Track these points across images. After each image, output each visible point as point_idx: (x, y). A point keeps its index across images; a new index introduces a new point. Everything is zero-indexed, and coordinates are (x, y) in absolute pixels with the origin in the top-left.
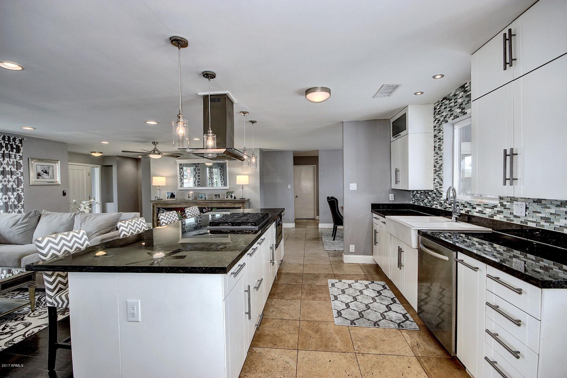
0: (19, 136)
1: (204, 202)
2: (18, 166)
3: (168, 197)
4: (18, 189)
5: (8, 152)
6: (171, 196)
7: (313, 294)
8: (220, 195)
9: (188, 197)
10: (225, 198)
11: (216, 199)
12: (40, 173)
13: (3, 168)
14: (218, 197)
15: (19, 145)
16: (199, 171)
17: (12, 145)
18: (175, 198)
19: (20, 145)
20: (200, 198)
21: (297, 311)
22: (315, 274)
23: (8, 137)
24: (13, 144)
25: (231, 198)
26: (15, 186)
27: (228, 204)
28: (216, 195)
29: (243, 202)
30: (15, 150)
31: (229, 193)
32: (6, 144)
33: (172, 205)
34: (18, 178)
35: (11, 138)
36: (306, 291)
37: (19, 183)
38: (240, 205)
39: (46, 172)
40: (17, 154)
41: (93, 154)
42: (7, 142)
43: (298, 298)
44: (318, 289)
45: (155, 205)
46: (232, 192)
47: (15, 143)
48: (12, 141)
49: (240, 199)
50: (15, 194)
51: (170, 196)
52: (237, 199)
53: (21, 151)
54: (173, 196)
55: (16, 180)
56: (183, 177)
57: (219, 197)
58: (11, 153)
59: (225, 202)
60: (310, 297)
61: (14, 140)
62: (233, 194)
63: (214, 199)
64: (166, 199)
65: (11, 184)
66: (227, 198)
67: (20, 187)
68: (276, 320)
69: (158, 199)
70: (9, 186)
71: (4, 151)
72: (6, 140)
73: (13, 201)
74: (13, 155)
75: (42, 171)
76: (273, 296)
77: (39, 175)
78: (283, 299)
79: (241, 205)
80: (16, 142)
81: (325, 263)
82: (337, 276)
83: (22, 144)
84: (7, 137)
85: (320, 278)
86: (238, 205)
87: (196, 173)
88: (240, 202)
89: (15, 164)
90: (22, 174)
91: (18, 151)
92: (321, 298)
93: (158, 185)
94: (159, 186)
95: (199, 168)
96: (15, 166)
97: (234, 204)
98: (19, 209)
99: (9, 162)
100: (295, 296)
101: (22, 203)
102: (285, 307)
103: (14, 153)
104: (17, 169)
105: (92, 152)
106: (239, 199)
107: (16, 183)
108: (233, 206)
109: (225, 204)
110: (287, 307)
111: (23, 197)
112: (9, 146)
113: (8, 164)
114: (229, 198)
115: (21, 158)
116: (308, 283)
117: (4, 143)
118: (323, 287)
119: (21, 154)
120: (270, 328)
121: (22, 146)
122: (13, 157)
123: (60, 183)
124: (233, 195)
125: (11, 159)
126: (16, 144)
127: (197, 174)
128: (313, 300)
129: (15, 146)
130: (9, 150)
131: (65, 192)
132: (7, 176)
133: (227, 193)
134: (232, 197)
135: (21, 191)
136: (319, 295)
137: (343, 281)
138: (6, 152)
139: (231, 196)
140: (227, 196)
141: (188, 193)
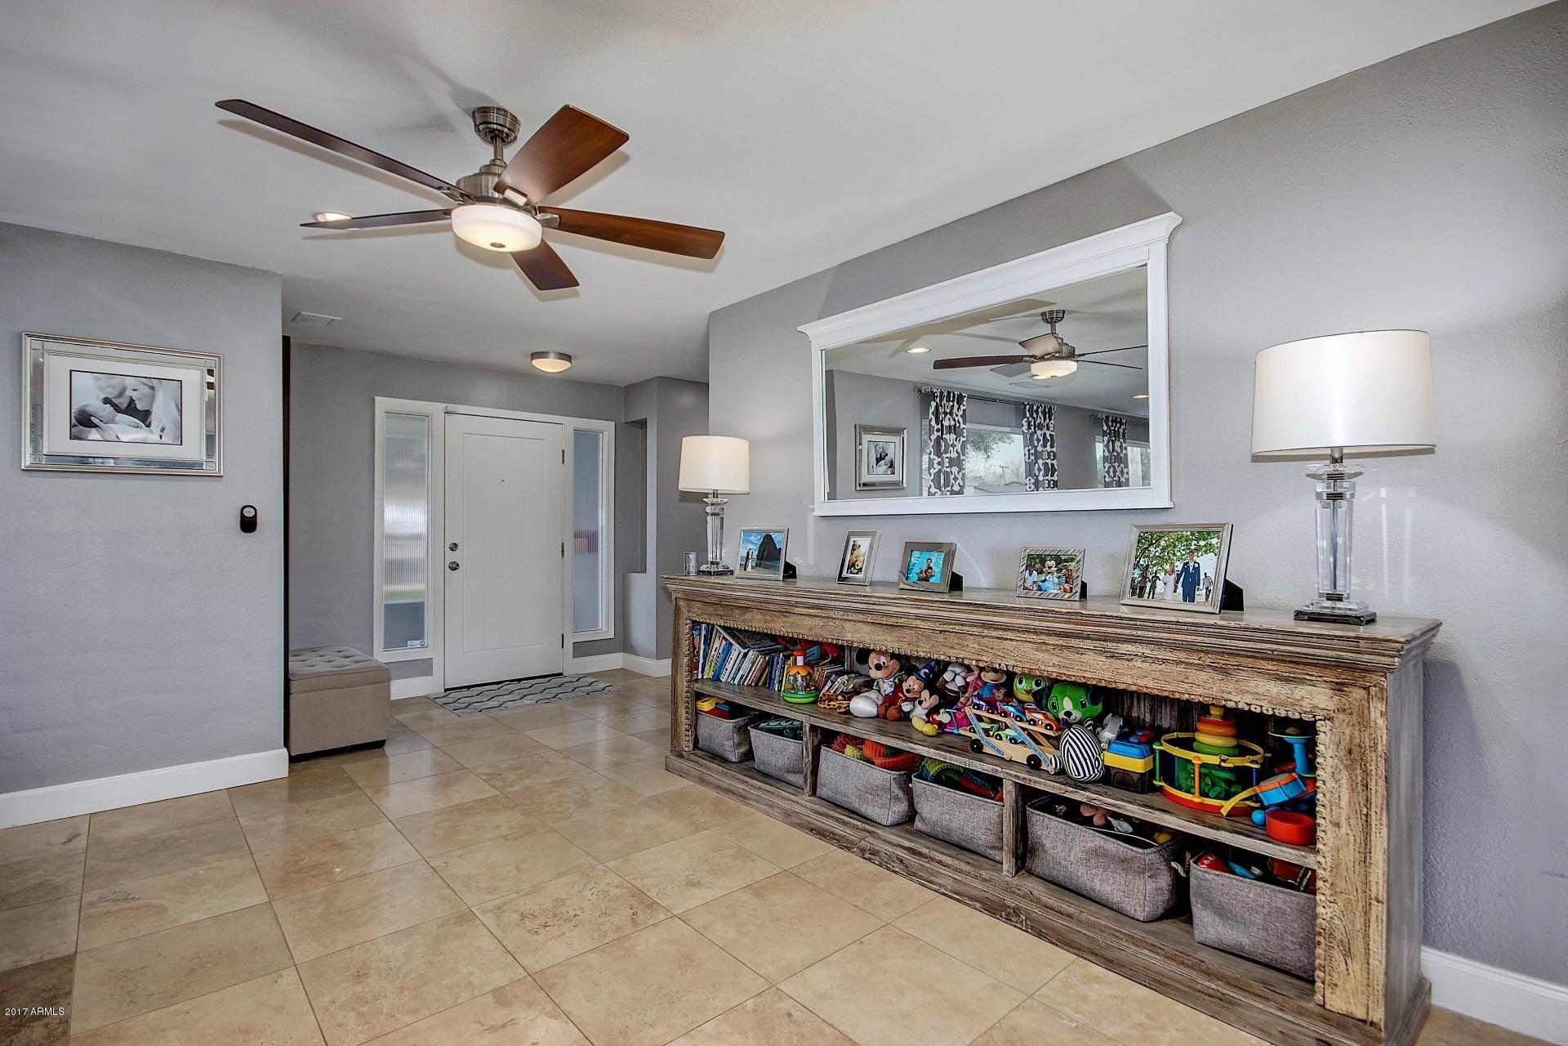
1: (938, 619)
3: (747, 558)
6: (760, 557)
12: (90, 409)
18: (776, 570)
25: (1189, 596)
27: (1145, 657)
29: (1352, 667)
31: (1163, 547)
33: (749, 615)
38: (1301, 691)
39: (131, 410)
41: (540, 365)
45: (680, 602)
46: (1202, 540)
49: (1299, 615)
51: (756, 553)
54: (770, 555)
69: (706, 567)
75: (107, 401)
77: (84, 421)
86: (1275, 689)
87: (1037, 455)
88: (1296, 661)
93: (711, 488)
94: (714, 495)
95: (1048, 433)
105: (533, 356)
106: (1289, 623)
109: (1113, 656)
114: (1167, 591)
131: (250, 513)
133: (1147, 540)
134: (1200, 594)
139: (1190, 580)
140: (1144, 577)
141: (852, 539)
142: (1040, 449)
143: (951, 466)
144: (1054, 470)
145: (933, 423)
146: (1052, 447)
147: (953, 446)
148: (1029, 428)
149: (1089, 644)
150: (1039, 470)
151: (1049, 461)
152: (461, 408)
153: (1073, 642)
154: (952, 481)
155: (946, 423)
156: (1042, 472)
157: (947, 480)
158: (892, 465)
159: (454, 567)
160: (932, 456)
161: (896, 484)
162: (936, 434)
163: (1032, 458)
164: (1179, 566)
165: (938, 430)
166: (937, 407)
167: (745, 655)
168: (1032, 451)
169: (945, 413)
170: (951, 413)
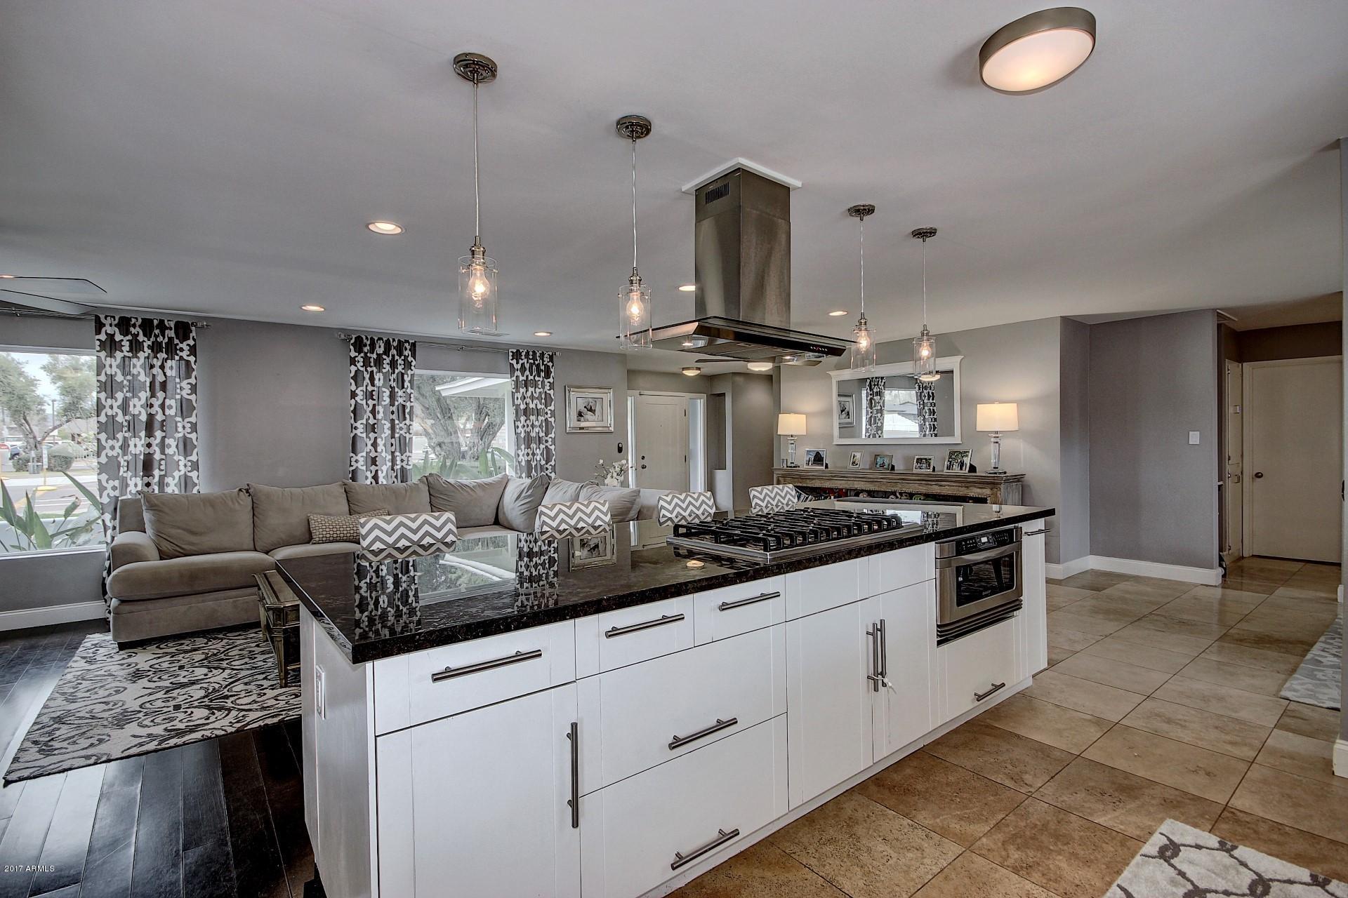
0: (548, 349)
2: (548, 400)
3: (809, 461)
4: (546, 438)
5: (532, 378)
6: (814, 460)
7: (1040, 848)
8: (930, 459)
9: (853, 463)
10: (945, 470)
11: (919, 471)
12: (582, 411)
13: (526, 404)
14: (924, 465)
15: (548, 364)
16: (931, 401)
17: (538, 366)
18: (822, 465)
19: (550, 364)
20: (878, 466)
21: (913, 880)
22: (1127, 775)
23: (534, 352)
24: (539, 364)
25: (961, 469)
26: (542, 434)
27: (949, 486)
28: (921, 459)
29: (994, 483)
30: (543, 374)
31: (956, 455)
32: (531, 365)
33: (814, 481)
34: (546, 420)
35: (538, 354)
36: (1023, 824)
37: (548, 427)
38: (984, 490)
39: (590, 410)
40: (546, 381)
41: (686, 372)
42: (532, 361)
43: (959, 838)
44: (1081, 837)
45: (780, 478)
46: (965, 453)
47: (543, 361)
48: (538, 358)
49: (988, 473)
50: (542, 446)
51: (813, 459)
52: (979, 472)
53: (552, 374)
54: (818, 459)
55: (544, 424)
56: (879, 415)
57: (929, 466)
58: (537, 378)
59: (940, 479)
60: (1015, 855)
61: (542, 355)
62: (965, 459)
63: (915, 471)
64: (805, 467)
65: (537, 430)
66: (948, 468)
67: (550, 436)
68: (810, 875)
69: (789, 465)
70: (533, 434)
71: (527, 376)
72: (531, 357)
73: (538, 459)
74: (540, 383)
75: (585, 407)
76: (887, 791)
77: (580, 414)
78: (906, 815)
79: (986, 492)
80: (545, 359)
81: (1229, 747)
82: (1237, 821)
83: (552, 362)
84: (531, 353)
85: (1136, 798)
86: (979, 490)
88: (983, 483)
89: (543, 396)
90: (553, 414)
91: (548, 375)
92: (1056, 881)
93: (791, 434)
94: (792, 436)
95: (930, 392)
96: (543, 401)
97: (967, 487)
98: (548, 472)
99: (535, 395)
100: (955, 826)
101: (553, 463)
102: (881, 847)
103: (541, 379)
104: (546, 407)
105: (683, 369)
106: (984, 474)
107: (544, 429)
108: (962, 492)
109: (941, 486)
110: (890, 851)
111: (554, 452)
112: (534, 367)
113: (532, 398)
114: (956, 469)
115: (552, 386)
116: (1061, 799)
117: (527, 362)
118: (1113, 838)
119: (551, 380)
120: (768, 888)
121: (553, 366)
122: (540, 386)
123: (612, 429)
124: (967, 461)
125: (537, 389)
126: (545, 363)
127: (926, 408)
128: (1016, 870)
129: (543, 368)
130: (534, 374)
131: (620, 445)
132: (531, 417)
133: (952, 453)
134: (964, 468)
135: (550, 443)
136: (1064, 865)
137: (1243, 852)
138: (531, 377)
139: (962, 465)
140: (950, 464)
141: (853, 454)
142: (926, 401)
143: (877, 413)
144: (934, 413)
145: (868, 391)
146: (933, 399)
147: (879, 403)
148: (919, 389)
149: (934, 483)
150: (926, 413)
151: (931, 408)
152: (646, 392)
153: (929, 483)
154: (877, 421)
155: (875, 390)
156: (927, 414)
157: (875, 420)
158: (848, 414)
159: (644, 467)
160: (868, 409)
161: (850, 423)
162: (870, 397)
163: (922, 406)
164: (959, 461)
165: (871, 395)
166: (870, 383)
167: (807, 498)
168: (922, 403)
169: (875, 385)
170: (878, 385)
